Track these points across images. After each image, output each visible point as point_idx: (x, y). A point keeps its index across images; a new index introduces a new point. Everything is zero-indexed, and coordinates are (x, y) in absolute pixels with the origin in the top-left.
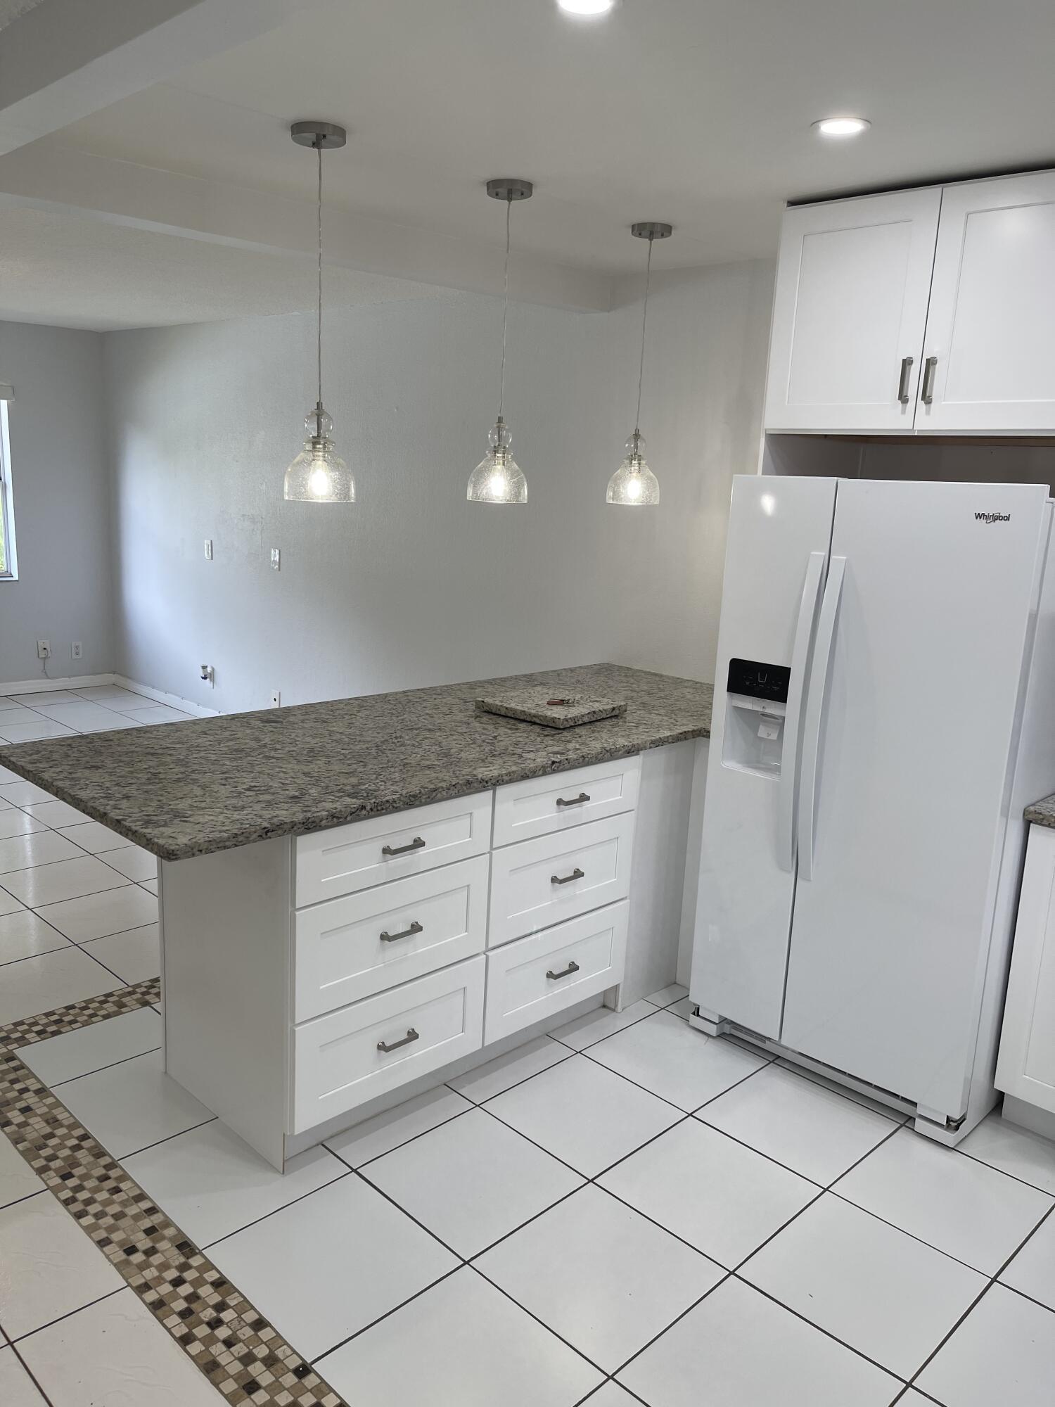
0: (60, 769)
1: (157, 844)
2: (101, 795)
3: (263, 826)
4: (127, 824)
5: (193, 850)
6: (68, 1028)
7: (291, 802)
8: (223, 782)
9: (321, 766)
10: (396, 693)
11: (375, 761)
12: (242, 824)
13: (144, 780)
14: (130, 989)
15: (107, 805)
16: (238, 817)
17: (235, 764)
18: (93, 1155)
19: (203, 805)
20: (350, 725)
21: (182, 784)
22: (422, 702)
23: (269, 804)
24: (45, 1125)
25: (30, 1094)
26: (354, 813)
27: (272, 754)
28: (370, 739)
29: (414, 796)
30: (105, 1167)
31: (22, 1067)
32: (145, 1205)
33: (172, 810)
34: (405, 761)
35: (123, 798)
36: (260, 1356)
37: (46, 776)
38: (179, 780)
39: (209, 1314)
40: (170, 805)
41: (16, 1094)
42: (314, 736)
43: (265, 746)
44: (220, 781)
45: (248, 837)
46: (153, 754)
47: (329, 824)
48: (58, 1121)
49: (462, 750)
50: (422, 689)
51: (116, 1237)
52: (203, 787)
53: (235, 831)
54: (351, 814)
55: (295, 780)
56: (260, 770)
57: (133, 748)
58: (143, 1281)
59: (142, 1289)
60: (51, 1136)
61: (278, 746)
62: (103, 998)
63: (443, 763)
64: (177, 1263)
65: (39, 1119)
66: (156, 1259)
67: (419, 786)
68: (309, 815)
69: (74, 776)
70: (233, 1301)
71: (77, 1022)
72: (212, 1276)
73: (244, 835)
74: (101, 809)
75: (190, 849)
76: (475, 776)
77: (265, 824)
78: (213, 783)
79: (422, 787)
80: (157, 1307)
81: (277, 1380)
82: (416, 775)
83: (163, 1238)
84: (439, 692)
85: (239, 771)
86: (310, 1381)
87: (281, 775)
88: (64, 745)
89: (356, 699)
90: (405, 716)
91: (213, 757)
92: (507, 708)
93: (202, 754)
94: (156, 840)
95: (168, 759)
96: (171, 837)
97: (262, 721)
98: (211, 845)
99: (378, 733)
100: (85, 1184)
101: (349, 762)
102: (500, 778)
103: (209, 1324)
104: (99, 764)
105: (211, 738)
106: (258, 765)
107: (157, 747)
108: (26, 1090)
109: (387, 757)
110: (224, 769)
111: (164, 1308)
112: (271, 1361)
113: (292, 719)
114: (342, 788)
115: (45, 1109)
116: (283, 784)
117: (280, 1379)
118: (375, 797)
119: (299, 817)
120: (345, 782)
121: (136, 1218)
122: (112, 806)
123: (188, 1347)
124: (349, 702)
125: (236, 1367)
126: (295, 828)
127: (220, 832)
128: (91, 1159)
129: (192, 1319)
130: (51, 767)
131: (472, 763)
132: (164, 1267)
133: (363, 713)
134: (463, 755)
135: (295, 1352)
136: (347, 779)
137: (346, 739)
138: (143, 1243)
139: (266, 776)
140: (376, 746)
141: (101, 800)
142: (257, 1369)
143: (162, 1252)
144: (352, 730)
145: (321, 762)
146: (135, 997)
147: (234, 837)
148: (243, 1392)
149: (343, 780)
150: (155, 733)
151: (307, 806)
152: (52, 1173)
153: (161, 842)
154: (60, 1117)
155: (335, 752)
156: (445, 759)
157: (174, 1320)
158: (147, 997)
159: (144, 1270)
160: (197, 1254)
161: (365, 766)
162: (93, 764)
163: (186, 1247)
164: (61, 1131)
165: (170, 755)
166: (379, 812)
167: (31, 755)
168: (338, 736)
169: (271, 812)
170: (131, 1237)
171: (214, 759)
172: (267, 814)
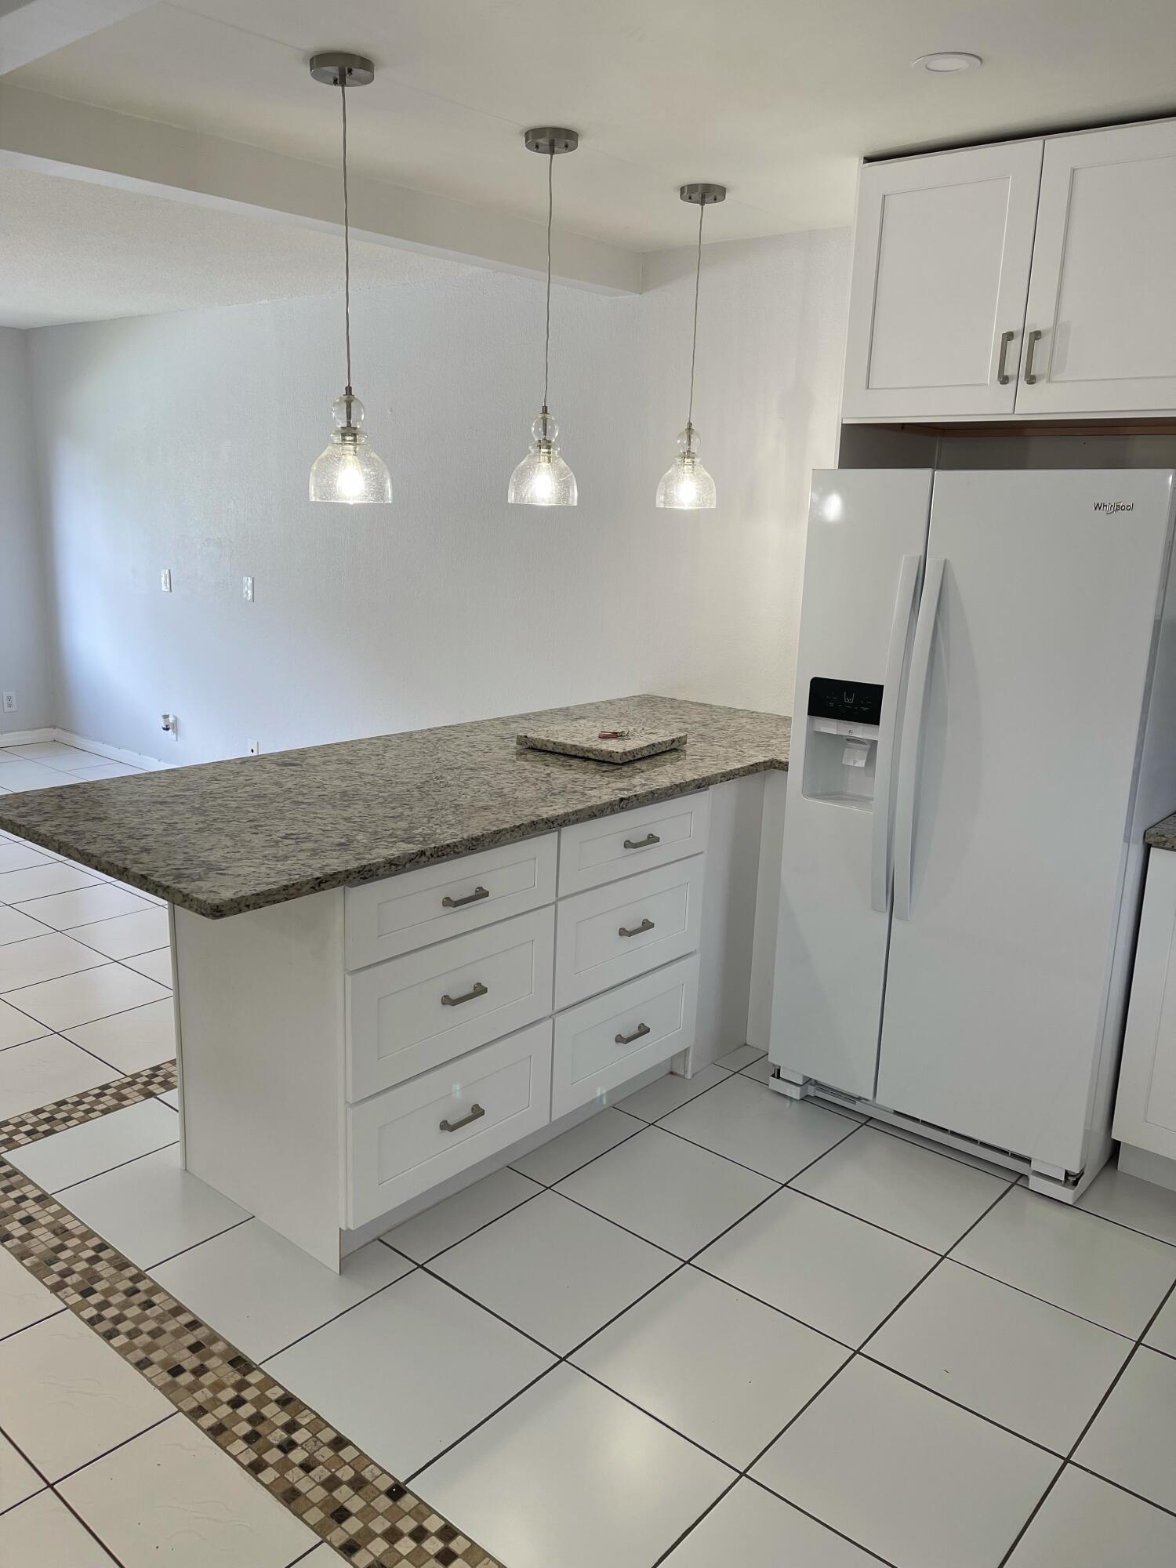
0: (56, 823)
1: (197, 899)
2: (115, 848)
3: (315, 876)
4: (155, 878)
5: (239, 906)
6: (63, 1126)
7: (339, 850)
8: (254, 831)
9: (361, 809)
10: (422, 731)
11: (421, 804)
12: (290, 875)
13: (160, 831)
14: (130, 1079)
15: (126, 859)
16: (283, 868)
17: (261, 811)
18: (115, 1267)
19: (238, 856)
20: (380, 766)
21: (205, 834)
22: (455, 740)
23: (314, 853)
24: (53, 1236)
25: (30, 1202)
26: (413, 859)
27: (301, 799)
28: (408, 780)
29: (477, 839)
30: (131, 1279)
31: (15, 1172)
32: (184, 1319)
33: (203, 862)
34: (455, 802)
35: (142, 852)
36: (345, 1478)
37: (43, 830)
38: (201, 830)
39: (279, 1436)
40: (199, 857)
41: (13, 1203)
42: (343, 779)
43: (289, 790)
44: (249, 830)
45: (299, 890)
46: (162, 803)
47: (388, 872)
48: (67, 1230)
49: (516, 790)
50: (450, 727)
51: (156, 1356)
52: (232, 836)
53: (285, 883)
54: (410, 861)
55: (336, 826)
56: (292, 816)
57: (136, 797)
58: (195, 1404)
59: (197, 1413)
60: (62, 1248)
61: (305, 791)
62: (98, 1091)
63: (499, 804)
64: (232, 1381)
65: (44, 1230)
66: (207, 1379)
67: (480, 828)
68: (364, 863)
69: (75, 829)
70: (304, 1419)
71: (72, 1119)
72: (275, 1393)
73: (295, 886)
74: (120, 863)
75: (236, 905)
76: (539, 816)
77: (318, 874)
78: (242, 831)
79: (483, 829)
80: (217, 1432)
81: (368, 1505)
82: (473, 817)
83: (212, 1355)
84: (469, 728)
85: (267, 818)
86: (407, 1502)
87: (318, 820)
88: (52, 796)
89: (379, 738)
90: (439, 755)
91: (234, 805)
92: (554, 743)
93: (219, 801)
94: (195, 896)
95: (181, 808)
96: (211, 891)
97: (278, 765)
98: (260, 899)
99: (415, 774)
100: (111, 1299)
101: (392, 805)
102: (567, 818)
103: (280, 1447)
104: (102, 816)
105: (224, 784)
106: (288, 811)
107: (163, 796)
108: (24, 1198)
109: (434, 799)
110: (251, 817)
111: (226, 1434)
112: (358, 1484)
113: (311, 761)
114: (392, 833)
115: (50, 1219)
116: (324, 831)
117: (372, 1504)
118: (434, 842)
119: (354, 865)
120: (394, 826)
121: (177, 1334)
122: (131, 860)
123: (259, 1476)
124: (371, 741)
125: (318, 1495)
126: (351, 878)
127: (268, 884)
128: (113, 1271)
129: (260, 1442)
130: (46, 820)
131: (531, 803)
132: (218, 1386)
133: (390, 754)
134: (517, 794)
135: (384, 1471)
136: (396, 823)
137: (381, 781)
138: (190, 1361)
139: (301, 823)
140: (417, 788)
141: (117, 854)
142: (343, 1494)
143: (214, 1370)
144: (384, 772)
145: (360, 806)
146: (136, 1087)
147: (284, 890)
148: (332, 1522)
149: (391, 824)
150: (156, 780)
151: (359, 854)
152: (69, 1290)
153: (200, 897)
154: (69, 1226)
155: (372, 795)
156: (500, 799)
157: (239, 1446)
158: (150, 1087)
159: (196, 1391)
160: (254, 1369)
161: (411, 809)
162: (94, 816)
163: (239, 1362)
164: (73, 1242)
165: (182, 803)
166: (440, 859)
167: (17, 808)
168: (370, 777)
169: (320, 861)
170: (174, 1356)
171: (235, 806)
172: (317, 863)
